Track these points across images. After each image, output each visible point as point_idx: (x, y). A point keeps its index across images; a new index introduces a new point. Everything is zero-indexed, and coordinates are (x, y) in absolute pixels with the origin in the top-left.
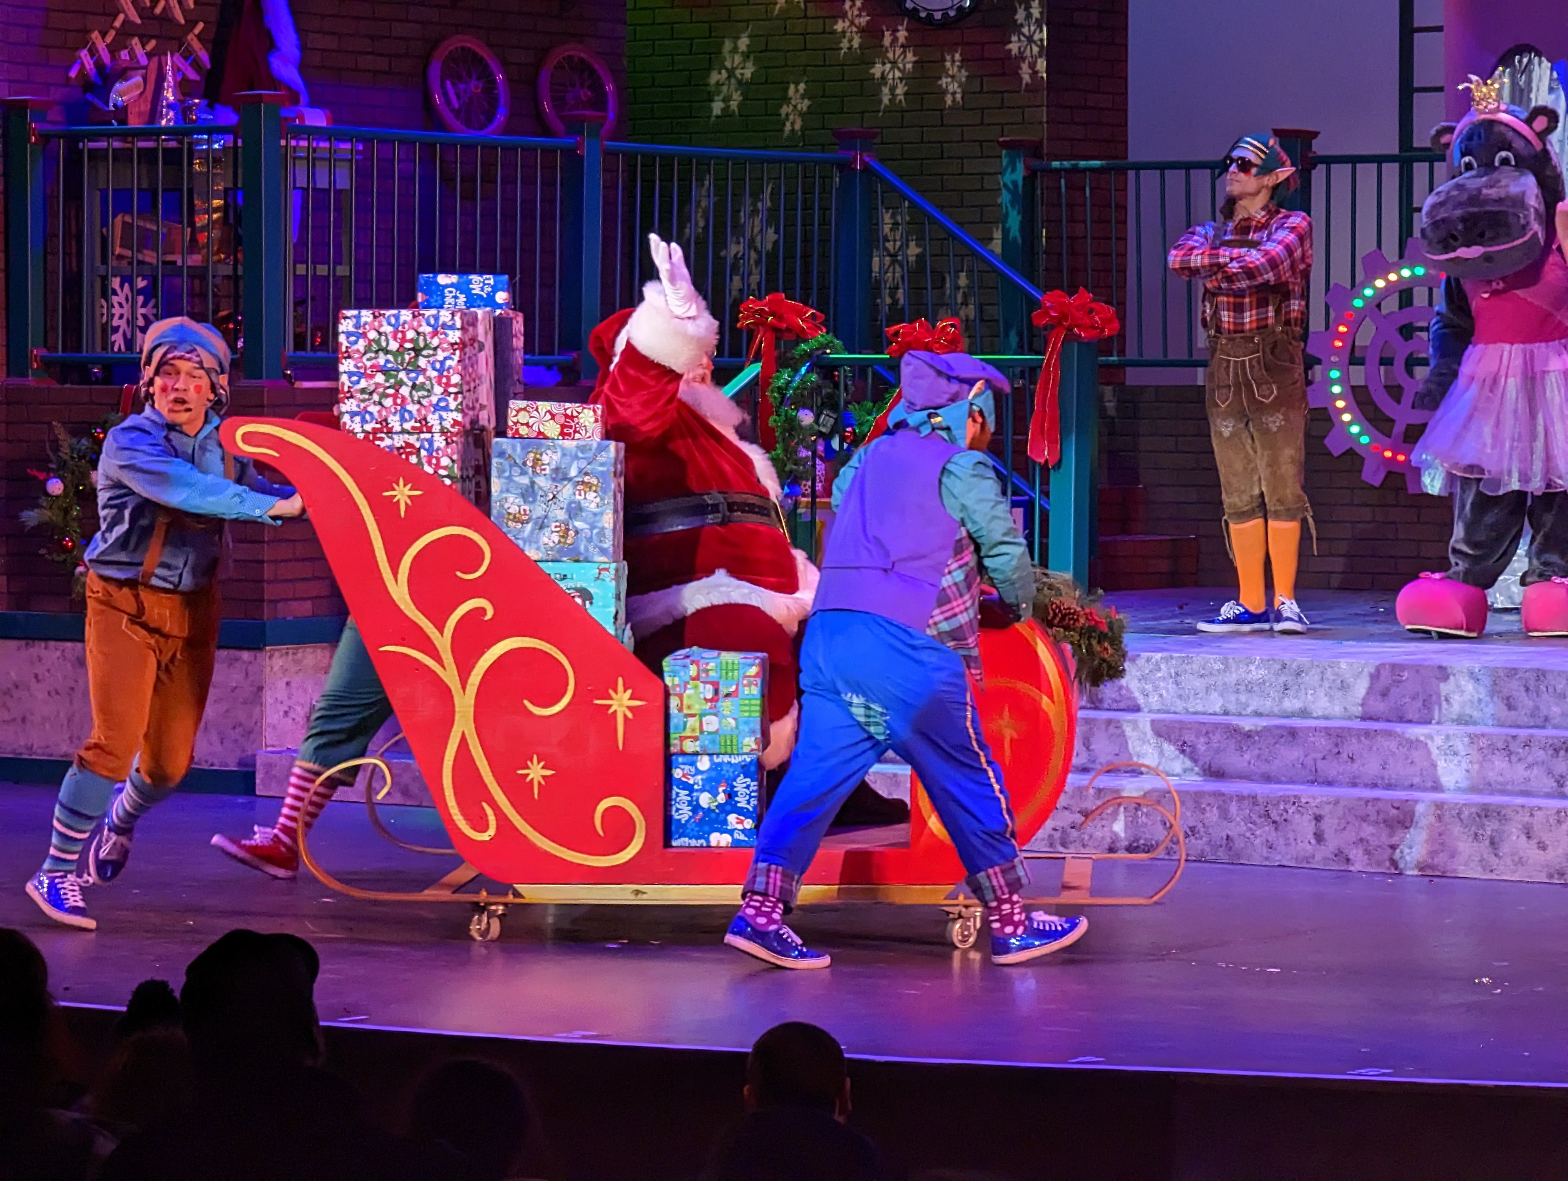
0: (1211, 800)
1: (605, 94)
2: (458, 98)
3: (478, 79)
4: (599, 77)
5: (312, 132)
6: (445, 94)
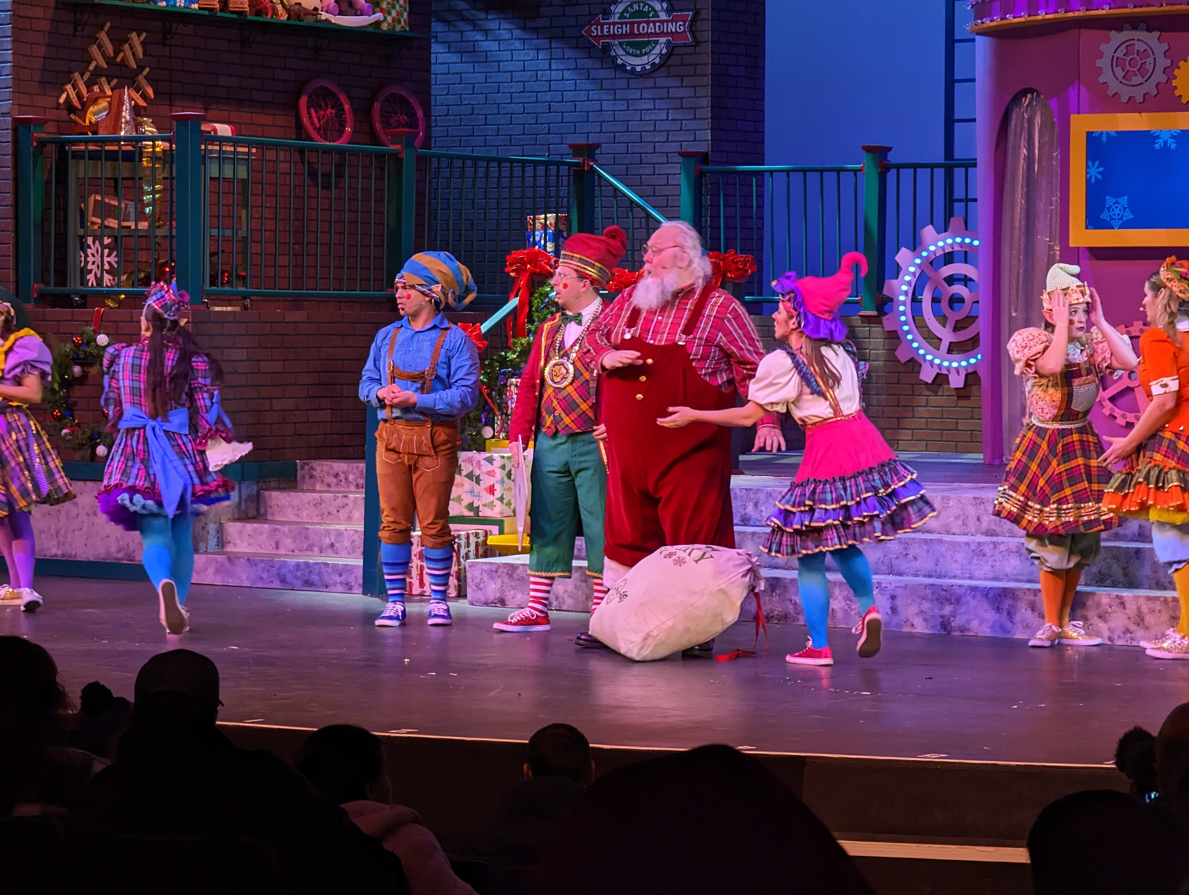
1: (417, 119)
2: (319, 120)
3: (332, 108)
4: (413, 108)
5: (222, 140)
6: (310, 117)
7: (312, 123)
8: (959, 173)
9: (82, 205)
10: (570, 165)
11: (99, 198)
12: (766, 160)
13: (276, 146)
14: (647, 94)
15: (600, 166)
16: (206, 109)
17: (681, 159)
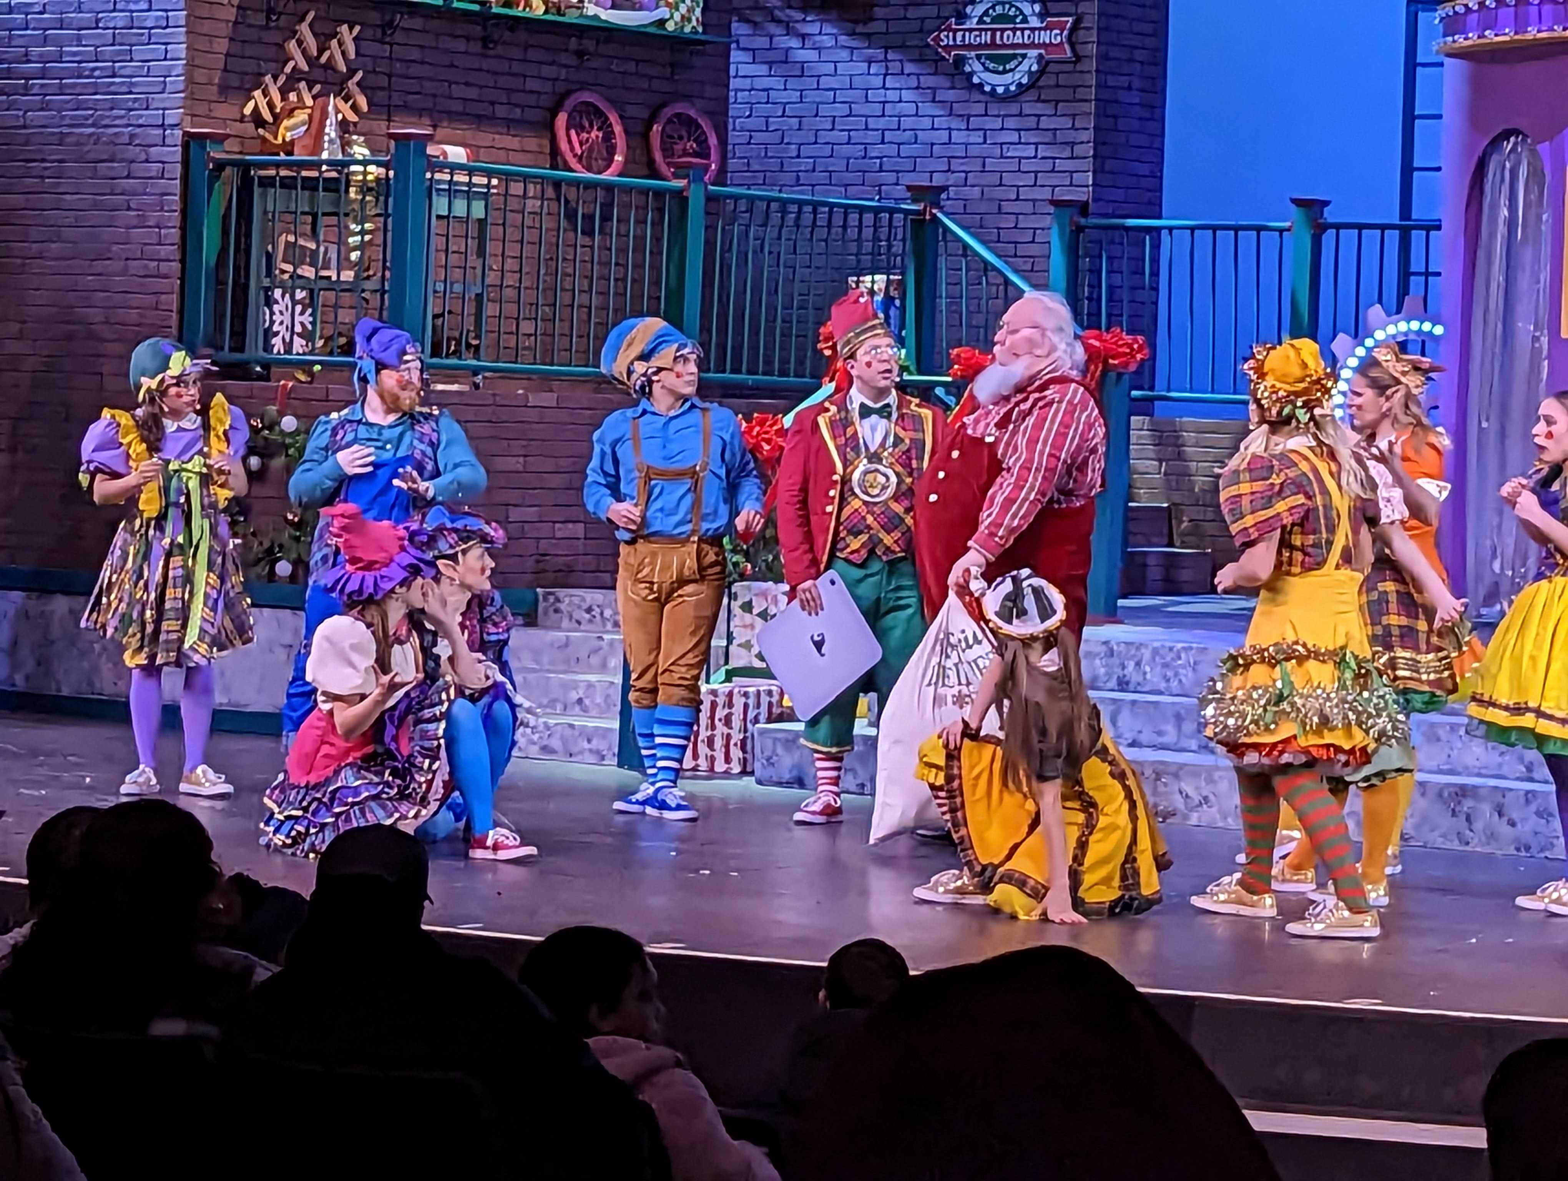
1: (709, 148)
2: (581, 144)
3: (599, 129)
4: (704, 133)
5: (454, 168)
6: (570, 141)
7: (572, 149)
8: (1417, 236)
9: (270, 248)
10: (907, 212)
11: (291, 238)
12: (1164, 213)
13: (526, 178)
14: (1010, 123)
15: (946, 214)
16: (435, 127)
17: (1052, 209)
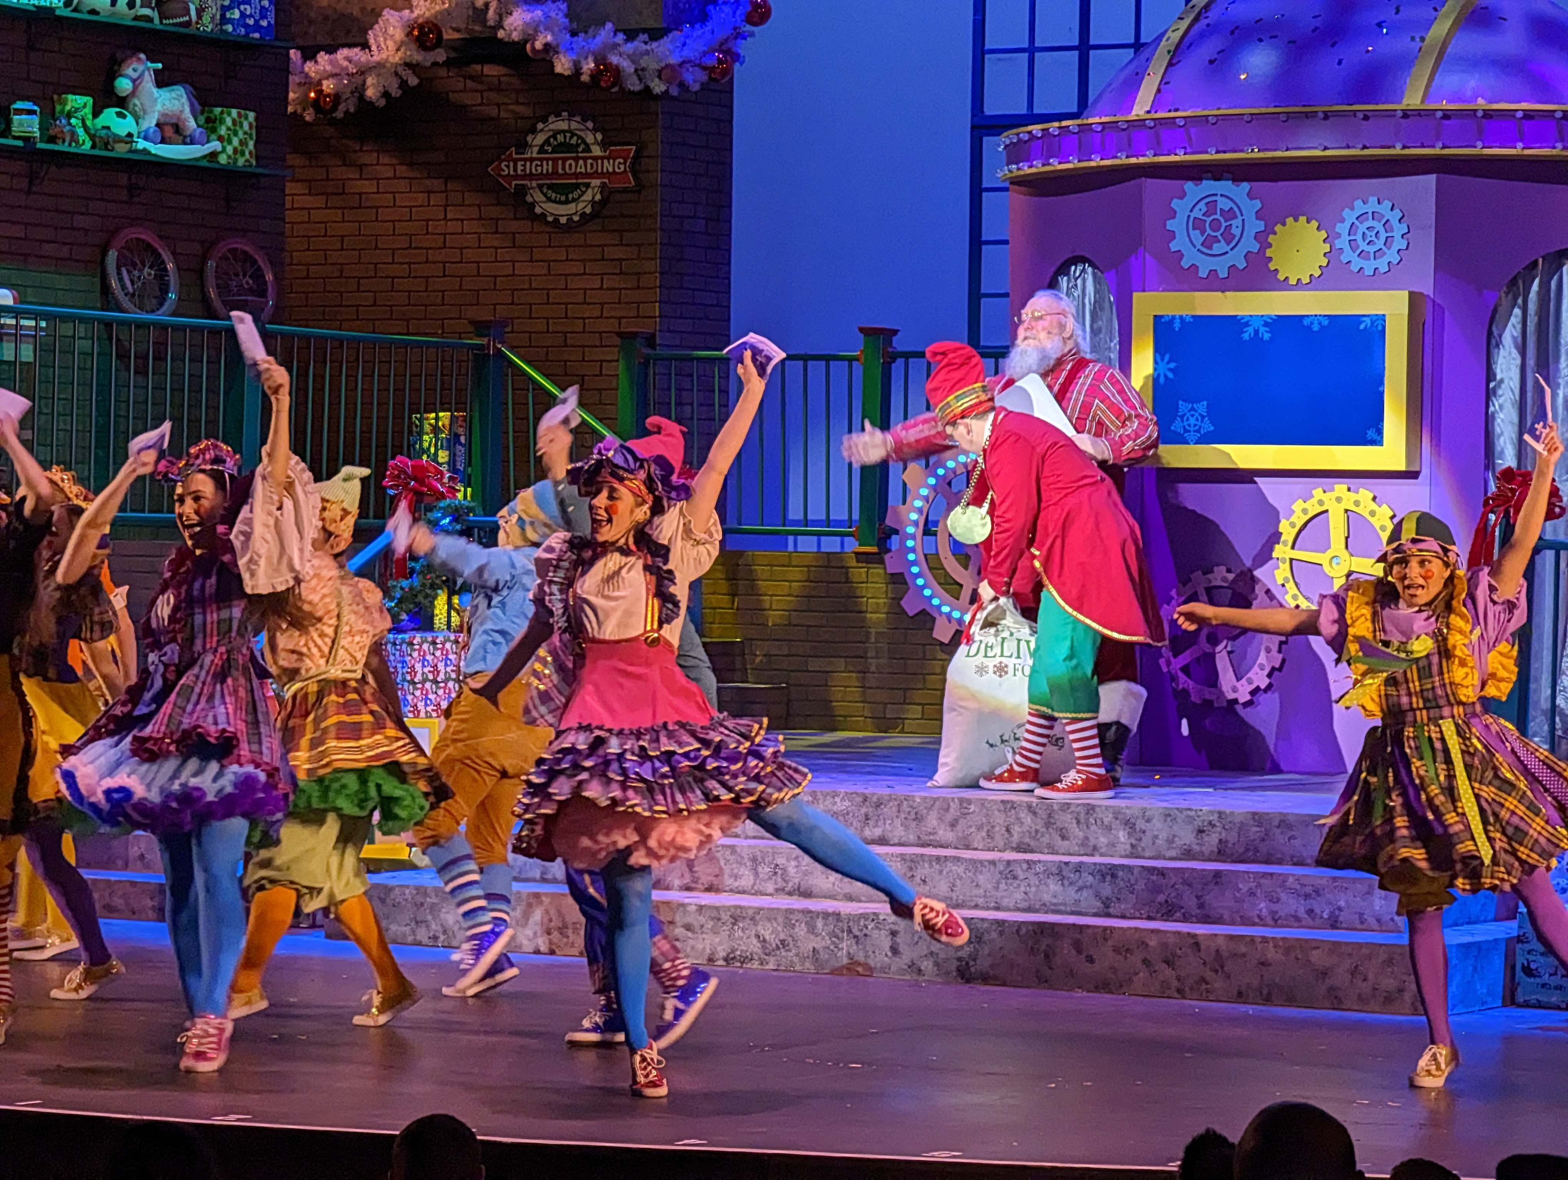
0: (800, 916)
1: (265, 283)
2: (133, 283)
3: (151, 267)
4: (260, 268)
6: (121, 280)
7: (123, 287)
10: (470, 347)
14: (575, 254)
15: (512, 349)
17: (618, 341)
